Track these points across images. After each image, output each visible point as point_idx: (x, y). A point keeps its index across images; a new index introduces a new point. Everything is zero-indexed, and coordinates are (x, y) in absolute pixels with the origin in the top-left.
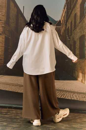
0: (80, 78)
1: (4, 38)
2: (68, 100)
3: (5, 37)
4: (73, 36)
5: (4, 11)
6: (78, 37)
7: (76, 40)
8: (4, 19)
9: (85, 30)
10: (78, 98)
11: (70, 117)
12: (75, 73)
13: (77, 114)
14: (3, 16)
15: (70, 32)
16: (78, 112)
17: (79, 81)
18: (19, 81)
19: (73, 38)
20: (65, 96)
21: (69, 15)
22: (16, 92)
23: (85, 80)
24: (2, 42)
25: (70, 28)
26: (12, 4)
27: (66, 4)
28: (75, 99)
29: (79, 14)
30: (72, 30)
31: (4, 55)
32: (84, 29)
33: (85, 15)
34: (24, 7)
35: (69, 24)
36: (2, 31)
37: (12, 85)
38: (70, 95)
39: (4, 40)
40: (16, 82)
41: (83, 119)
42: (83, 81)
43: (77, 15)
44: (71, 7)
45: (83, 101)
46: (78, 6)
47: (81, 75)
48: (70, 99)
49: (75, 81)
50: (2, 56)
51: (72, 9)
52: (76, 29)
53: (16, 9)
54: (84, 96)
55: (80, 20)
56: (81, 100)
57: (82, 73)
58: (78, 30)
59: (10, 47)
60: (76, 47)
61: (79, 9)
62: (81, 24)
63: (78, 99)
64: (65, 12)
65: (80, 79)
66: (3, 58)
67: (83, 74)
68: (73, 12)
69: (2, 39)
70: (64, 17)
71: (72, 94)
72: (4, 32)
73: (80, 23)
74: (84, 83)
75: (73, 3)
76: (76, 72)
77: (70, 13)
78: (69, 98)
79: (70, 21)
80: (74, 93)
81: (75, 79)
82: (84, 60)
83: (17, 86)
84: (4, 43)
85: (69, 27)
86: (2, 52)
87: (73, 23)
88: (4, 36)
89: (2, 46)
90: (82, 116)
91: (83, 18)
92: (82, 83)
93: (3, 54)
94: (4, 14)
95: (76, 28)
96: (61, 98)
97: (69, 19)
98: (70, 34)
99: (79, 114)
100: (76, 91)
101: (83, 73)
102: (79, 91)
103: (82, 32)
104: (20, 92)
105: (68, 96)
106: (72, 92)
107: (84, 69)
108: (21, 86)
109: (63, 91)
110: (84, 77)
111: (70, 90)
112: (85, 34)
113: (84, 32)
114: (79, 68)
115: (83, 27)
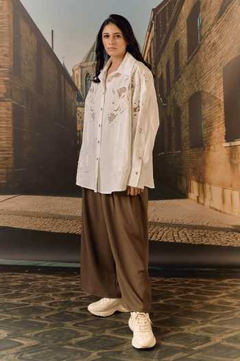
0: (193, 193)
1: (11, 108)
3: (14, 105)
4: (174, 96)
5: (6, 44)
7: (180, 105)
8: (7, 63)
9: (201, 80)
10: (190, 238)
12: (181, 181)
14: (5, 55)
15: (165, 85)
17: (192, 199)
18: (52, 208)
19: (174, 101)
20: (159, 236)
21: (161, 47)
22: (45, 232)
23: (205, 197)
24: (8, 117)
25: (165, 77)
26: (24, 26)
27: (153, 20)
28: (184, 240)
29: (184, 42)
30: (171, 82)
31: (13, 149)
32: (198, 78)
33: (200, 45)
34: (52, 31)
35: (162, 67)
36: (5, 91)
37: (37, 217)
38: (172, 232)
39: (10, 112)
40: (43, 210)
42: (201, 200)
44: (166, 26)
45: (203, 244)
46: (182, 23)
47: (194, 185)
48: (173, 241)
49: (182, 200)
50: (9, 151)
51: (167, 31)
52: (180, 80)
53: (33, 39)
54: (203, 234)
55: (189, 56)
56: (196, 243)
57: (198, 182)
58: (184, 80)
59: (25, 130)
60: (182, 121)
61: (185, 31)
62: (190, 65)
63: (191, 241)
64: (152, 39)
65: (193, 195)
66: (11, 156)
67: (201, 185)
68: (171, 38)
69: (6, 111)
70: (150, 51)
71: (176, 230)
72: (9, 94)
73: (187, 64)
74: (203, 204)
75: (170, 16)
76: (184, 179)
77: (163, 41)
78: (170, 240)
79: (164, 59)
80: (181, 227)
81: (183, 194)
82: (200, 152)
83: (48, 218)
84: (10, 119)
85: (162, 74)
86: (9, 142)
87: (172, 63)
88: (9, 104)
89: (7, 128)
91: (196, 52)
92: (199, 205)
93: (11, 146)
94: (6, 50)
95: (180, 77)
96: (152, 239)
97: (162, 55)
98: (165, 91)
100: (185, 223)
101: (201, 180)
102: (192, 224)
103: (195, 86)
104: (56, 231)
105: (167, 236)
106: (175, 226)
107: (202, 171)
108: (55, 217)
109: (155, 224)
110: (202, 190)
111: (170, 222)
112: (200, 90)
113: (200, 86)
114: (190, 170)
115: (196, 74)
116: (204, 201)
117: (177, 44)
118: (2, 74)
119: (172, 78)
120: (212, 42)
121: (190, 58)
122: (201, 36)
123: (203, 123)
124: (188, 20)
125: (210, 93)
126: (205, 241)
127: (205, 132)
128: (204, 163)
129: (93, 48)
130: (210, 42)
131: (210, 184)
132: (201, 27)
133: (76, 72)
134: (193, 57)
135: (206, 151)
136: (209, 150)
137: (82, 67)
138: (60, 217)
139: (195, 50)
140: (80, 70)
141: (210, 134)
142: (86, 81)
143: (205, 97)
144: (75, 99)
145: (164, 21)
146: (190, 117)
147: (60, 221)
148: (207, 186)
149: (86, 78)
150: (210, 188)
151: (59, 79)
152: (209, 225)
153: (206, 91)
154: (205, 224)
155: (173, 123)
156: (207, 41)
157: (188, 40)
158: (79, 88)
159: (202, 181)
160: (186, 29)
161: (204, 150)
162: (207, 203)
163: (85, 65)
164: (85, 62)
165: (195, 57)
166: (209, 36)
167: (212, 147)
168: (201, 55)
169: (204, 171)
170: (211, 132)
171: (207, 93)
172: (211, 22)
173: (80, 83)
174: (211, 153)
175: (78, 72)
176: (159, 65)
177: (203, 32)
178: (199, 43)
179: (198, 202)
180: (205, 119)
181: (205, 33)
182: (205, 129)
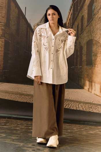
0: (87, 86)
1: (4, 42)
2: (73, 110)
3: (5, 40)
4: (80, 40)
5: (4, 12)
6: (85, 41)
7: (83, 45)
8: (4, 20)
9: (93, 34)
10: (84, 108)
12: (81, 80)
14: (3, 17)
16: (84, 124)
17: (86, 90)
18: (20, 90)
19: (80, 43)
20: (69, 106)
21: (75, 17)
22: (15, 101)
23: (92, 89)
24: (2, 46)
26: (13, 5)
27: (72, 5)
28: (81, 109)
29: (86, 16)
30: (79, 33)
31: (3, 61)
32: (91, 33)
36: (1, 33)
37: (12, 94)
38: (75, 105)
39: (3, 43)
40: (16, 90)
41: (89, 132)
42: (90, 90)
43: (84, 17)
44: (78, 8)
45: (90, 112)
46: (86, 7)
47: (87, 83)
48: (76, 109)
50: (1, 62)
51: (78, 11)
52: (83, 33)
54: (90, 107)
55: (88, 23)
56: (87, 111)
57: (89, 81)
58: (85, 34)
59: (9, 52)
60: (83, 52)
63: (84, 110)
64: (71, 14)
65: (87, 87)
66: (2, 64)
67: (90, 83)
68: (80, 14)
69: (1, 43)
70: (70, 19)
71: (77, 104)
72: (3, 35)
73: (87, 26)
74: (91, 92)
75: (80, 4)
77: (76, 15)
78: (75, 108)
79: (76, 24)
80: (80, 102)
81: (81, 87)
82: (91, 67)
83: (17, 94)
84: (3, 47)
86: (2, 57)
87: (80, 26)
88: (3, 40)
89: (1, 51)
90: (88, 128)
93: (2, 59)
94: (3, 15)
95: (83, 32)
96: (66, 108)
97: (76, 21)
100: (82, 101)
102: (85, 101)
103: (90, 37)
104: (21, 101)
105: (73, 107)
106: (77, 102)
107: (91, 76)
108: (21, 94)
109: (68, 100)
110: (91, 86)
111: (75, 100)
112: (92, 38)
114: (86, 75)
115: (91, 31)
117: (83, 17)
118: (1, 26)
120: (99, 17)
122: (94, 14)
123: (93, 54)
124: (88, 6)
126: (91, 110)
128: (92, 73)
130: (98, 17)
131: (95, 83)
132: (94, 10)
135: (93, 67)
136: (95, 66)
137: (38, 25)
138: (23, 94)
139: (91, 20)
141: (96, 59)
143: (94, 42)
146: (87, 51)
147: (23, 96)
148: (93, 84)
150: (95, 85)
152: (93, 102)
154: (91, 102)
155: (79, 53)
156: (96, 16)
157: (88, 16)
159: (91, 81)
160: (87, 10)
161: (93, 66)
162: (93, 92)
165: (90, 23)
166: (98, 14)
167: (96, 66)
168: (94, 22)
169: (92, 77)
170: (96, 58)
171: (95, 40)
172: (99, 8)
174: (96, 68)
177: (95, 12)
178: (93, 17)
179: (89, 91)
180: (94, 52)
181: (96, 13)
182: (94, 57)
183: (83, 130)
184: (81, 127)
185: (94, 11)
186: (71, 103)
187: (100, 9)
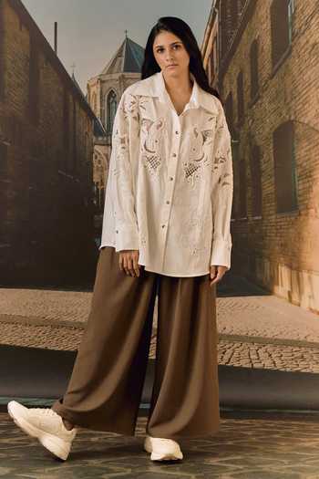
0: (282, 285)
2: (240, 369)
4: (250, 128)
6: (267, 130)
7: (260, 143)
9: (293, 103)
10: (278, 361)
11: (250, 433)
12: (262, 266)
13: (276, 422)
15: (236, 111)
16: (280, 416)
17: (280, 297)
18: (50, 309)
19: (250, 136)
20: (226, 357)
21: (229, 49)
22: (38, 349)
23: (301, 293)
25: (235, 97)
27: (217, 6)
28: (268, 364)
29: (266, 43)
30: (246, 104)
32: (289, 99)
33: (291, 47)
34: (56, 24)
35: (231, 83)
37: (26, 325)
38: (246, 352)
40: (36, 313)
41: (300, 441)
42: (295, 298)
43: (261, 45)
44: (238, 16)
45: (297, 371)
46: (264, 11)
47: (284, 273)
48: (249, 366)
49: (262, 297)
51: (239, 24)
52: (259, 102)
53: (25, 35)
54: (299, 354)
55: (273, 66)
56: (288, 370)
57: (290, 267)
58: (266, 103)
59: (8, 181)
60: (263, 167)
61: (267, 25)
62: (275, 80)
63: (279, 367)
64: (216, 38)
65: (282, 289)
67: (295, 272)
68: (245, 36)
70: (212, 56)
71: (254, 348)
73: (272, 77)
74: (299, 305)
75: (243, 3)
76: (267, 264)
77: (231, 41)
78: (244, 363)
79: (233, 70)
80: (262, 342)
81: (265, 289)
82: (293, 218)
83: (42, 326)
85: (231, 93)
87: (247, 76)
90: (296, 428)
91: (285, 59)
92: (290, 305)
95: (259, 97)
97: (232, 63)
98: (236, 121)
99: (284, 422)
100: (270, 336)
101: (295, 265)
102: (280, 337)
103: (284, 112)
104: (57, 349)
105: (240, 358)
106: (252, 340)
107: (296, 250)
108: (57, 325)
109: (221, 337)
110: (297, 282)
111: (244, 333)
112: (292, 118)
113: (292, 112)
114: (277, 248)
115: (285, 92)
116: (300, 299)
117: (255, 45)
119: (247, 99)
120: (311, 42)
121: (276, 66)
122: (293, 34)
123: (298, 171)
124: (271, 8)
125: (307, 125)
126: (302, 367)
127: (301, 187)
128: (300, 237)
129: (121, 51)
130: (307, 42)
131: (309, 271)
132: (294, 18)
133: (94, 89)
134: (280, 66)
135: (302, 218)
136: (307, 215)
137: (102, 82)
138: (63, 325)
139: (284, 56)
140: (99, 86)
141: (309, 189)
142: (109, 104)
143: (299, 130)
144: (91, 133)
145: (235, 11)
146: (275, 163)
147: (63, 331)
148: (305, 275)
149: (109, 99)
150: (310, 278)
151: (66, 100)
152: (309, 340)
153: (301, 121)
154: (302, 338)
155: (248, 171)
156: (302, 40)
157: (272, 40)
158: (98, 114)
159: (296, 267)
160: (269, 21)
161: (300, 215)
162: (306, 303)
163: (107, 77)
164: (107, 74)
165: (283, 66)
166: (306, 33)
167: (312, 211)
168: (294, 63)
169: (300, 250)
170: (310, 187)
171: (303, 123)
172: (309, 11)
173: (99, 107)
174: (312, 221)
175: (96, 90)
176: (226, 80)
177: (297, 26)
178: (291, 43)
179: (290, 300)
180: (301, 165)
181: (300, 28)
182: (300, 182)
183: (277, 436)
184: (271, 427)
185: (292, 23)
186: (231, 344)
187: (312, 16)
